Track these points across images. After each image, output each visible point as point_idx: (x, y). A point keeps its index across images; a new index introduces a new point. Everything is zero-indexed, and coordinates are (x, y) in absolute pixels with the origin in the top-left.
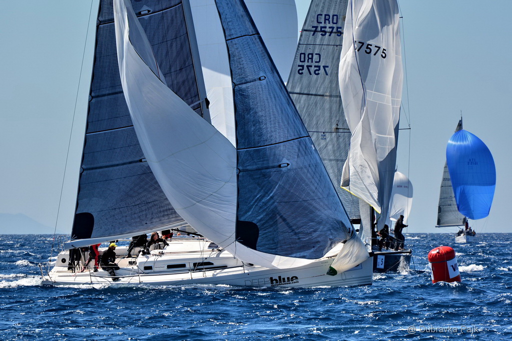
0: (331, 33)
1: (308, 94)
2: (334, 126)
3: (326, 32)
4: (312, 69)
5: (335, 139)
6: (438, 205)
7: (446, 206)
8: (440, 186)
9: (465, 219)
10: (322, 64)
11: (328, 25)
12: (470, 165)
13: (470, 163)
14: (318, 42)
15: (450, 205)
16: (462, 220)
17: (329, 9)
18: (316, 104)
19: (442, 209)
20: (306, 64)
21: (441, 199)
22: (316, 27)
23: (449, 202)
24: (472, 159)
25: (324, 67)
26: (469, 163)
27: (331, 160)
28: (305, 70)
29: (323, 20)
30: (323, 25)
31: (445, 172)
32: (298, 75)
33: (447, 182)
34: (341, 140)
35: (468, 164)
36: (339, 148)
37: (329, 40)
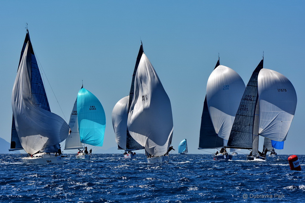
0: (249, 100)
1: (242, 115)
2: (249, 124)
3: (248, 100)
4: (244, 109)
5: (249, 127)
10: (246, 108)
11: (248, 98)
14: (246, 102)
17: (249, 94)
18: (244, 118)
20: (242, 108)
22: (245, 98)
25: (247, 109)
27: (247, 133)
28: (242, 109)
29: (247, 97)
30: (247, 98)
32: (240, 111)
34: (250, 128)
36: (249, 130)
37: (248, 102)
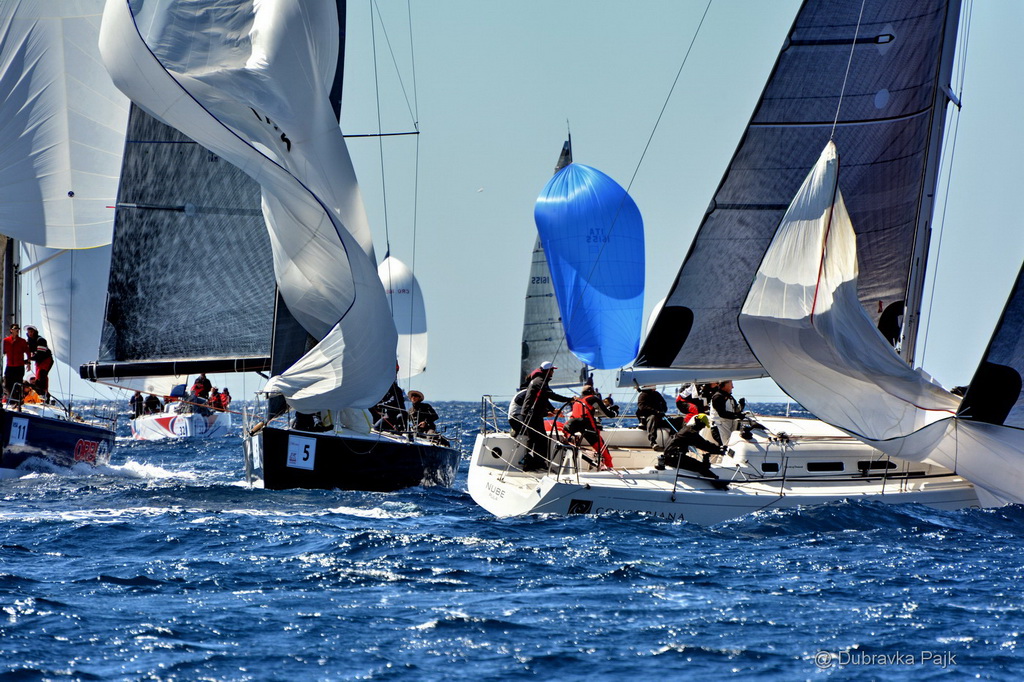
6: (521, 341)
7: (541, 343)
8: (525, 296)
9: (585, 371)
12: (592, 243)
13: (592, 238)
15: (550, 339)
16: (579, 374)
19: (531, 350)
21: (527, 325)
23: (547, 334)
24: (598, 230)
26: (589, 238)
31: (535, 263)
33: (540, 285)
35: (588, 241)
